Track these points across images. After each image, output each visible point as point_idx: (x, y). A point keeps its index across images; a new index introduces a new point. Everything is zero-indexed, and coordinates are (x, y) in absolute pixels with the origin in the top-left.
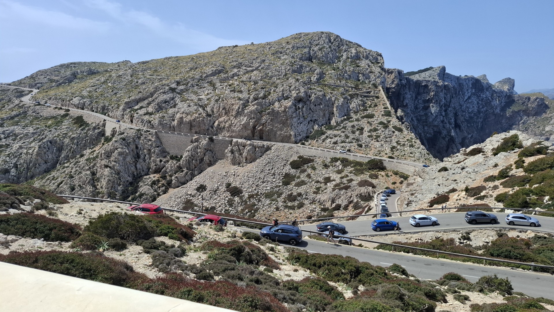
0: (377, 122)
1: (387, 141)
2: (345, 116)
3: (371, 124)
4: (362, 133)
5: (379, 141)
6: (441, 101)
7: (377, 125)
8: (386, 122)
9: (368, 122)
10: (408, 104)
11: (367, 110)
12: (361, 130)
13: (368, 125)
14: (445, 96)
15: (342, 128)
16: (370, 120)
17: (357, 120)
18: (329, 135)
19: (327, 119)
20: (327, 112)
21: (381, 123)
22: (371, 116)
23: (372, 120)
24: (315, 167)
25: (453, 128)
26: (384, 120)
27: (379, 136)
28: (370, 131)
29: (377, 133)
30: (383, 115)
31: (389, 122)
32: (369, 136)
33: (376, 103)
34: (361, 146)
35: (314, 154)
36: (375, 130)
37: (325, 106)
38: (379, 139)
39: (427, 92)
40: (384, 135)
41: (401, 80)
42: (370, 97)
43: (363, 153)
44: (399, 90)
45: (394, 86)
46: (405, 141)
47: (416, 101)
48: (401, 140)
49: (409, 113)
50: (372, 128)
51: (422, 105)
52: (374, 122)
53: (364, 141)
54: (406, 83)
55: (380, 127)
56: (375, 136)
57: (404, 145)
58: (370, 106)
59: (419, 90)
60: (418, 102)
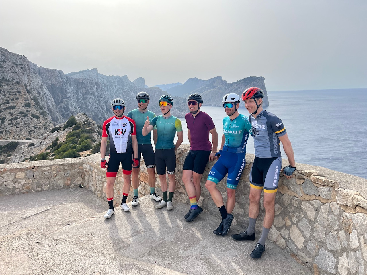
0: (18, 112)
1: (25, 127)
3: (12, 114)
4: (3, 122)
5: (18, 127)
6: (94, 93)
7: (17, 114)
8: (25, 111)
9: (10, 113)
10: (71, 96)
11: (9, 103)
12: (4, 118)
13: (10, 115)
14: (97, 90)
16: (12, 111)
21: (21, 113)
22: (13, 108)
23: (14, 110)
25: (105, 111)
26: (24, 110)
27: (19, 123)
28: (11, 119)
29: (17, 121)
30: (23, 106)
31: (28, 111)
32: (10, 124)
33: (18, 97)
36: (16, 118)
38: (18, 126)
39: (84, 87)
40: (24, 122)
41: (62, 78)
42: (13, 92)
43: (3, 139)
44: (61, 85)
45: (57, 83)
46: (41, 125)
47: (77, 94)
48: (37, 125)
49: (72, 103)
50: (13, 117)
51: (82, 97)
52: (15, 112)
53: (5, 129)
54: (66, 81)
55: (20, 116)
56: (15, 123)
57: (40, 128)
58: (12, 100)
59: (78, 86)
60: (79, 95)
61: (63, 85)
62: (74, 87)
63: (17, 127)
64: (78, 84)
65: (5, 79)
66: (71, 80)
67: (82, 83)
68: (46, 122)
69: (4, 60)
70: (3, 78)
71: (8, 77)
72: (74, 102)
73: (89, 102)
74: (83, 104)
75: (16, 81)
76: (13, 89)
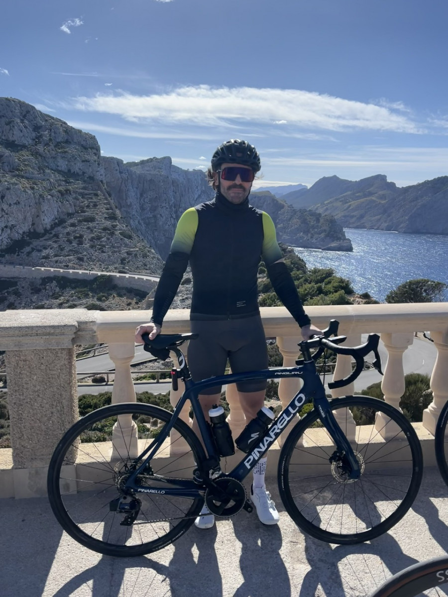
0: (100, 228)
1: (115, 252)
2: (56, 219)
3: (92, 230)
4: (80, 243)
5: (105, 252)
6: (170, 199)
7: (99, 231)
8: (109, 226)
9: (88, 228)
10: (133, 204)
11: (84, 212)
12: (81, 237)
13: (89, 231)
14: (174, 194)
15: (53, 237)
16: (91, 225)
17: (73, 225)
18: (36, 247)
19: (31, 223)
20: (29, 214)
21: (105, 229)
22: (92, 220)
23: (94, 224)
24: (20, 292)
26: (108, 223)
27: (104, 246)
28: (92, 239)
29: (101, 242)
30: (106, 218)
31: (114, 226)
32: (92, 247)
33: (95, 202)
34: (81, 259)
35: (16, 275)
36: (99, 238)
37: (25, 205)
38: (105, 249)
39: (154, 189)
40: (111, 244)
41: (121, 173)
42: (86, 194)
43: (85, 269)
44: (120, 184)
45: (113, 180)
46: (137, 251)
47: (142, 200)
48: (132, 250)
49: (134, 215)
50: (93, 235)
51: (149, 205)
52: (95, 227)
53: (85, 253)
54: (127, 177)
55: (104, 234)
56: (99, 245)
57: (136, 255)
58: (88, 206)
59: (143, 186)
60: (144, 201)
61: (121, 183)
62: (137, 188)
63: (103, 252)
64: (144, 183)
65: (72, 171)
66: (134, 176)
67: (151, 181)
68: (143, 246)
69: (67, 140)
70: (69, 171)
71: (77, 168)
72: (137, 215)
73: (161, 215)
74: (151, 217)
75: (88, 176)
76: (85, 190)
